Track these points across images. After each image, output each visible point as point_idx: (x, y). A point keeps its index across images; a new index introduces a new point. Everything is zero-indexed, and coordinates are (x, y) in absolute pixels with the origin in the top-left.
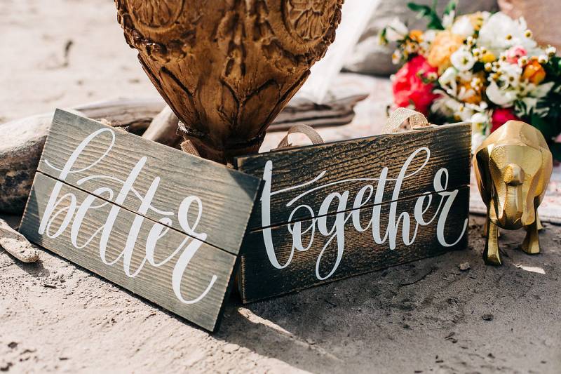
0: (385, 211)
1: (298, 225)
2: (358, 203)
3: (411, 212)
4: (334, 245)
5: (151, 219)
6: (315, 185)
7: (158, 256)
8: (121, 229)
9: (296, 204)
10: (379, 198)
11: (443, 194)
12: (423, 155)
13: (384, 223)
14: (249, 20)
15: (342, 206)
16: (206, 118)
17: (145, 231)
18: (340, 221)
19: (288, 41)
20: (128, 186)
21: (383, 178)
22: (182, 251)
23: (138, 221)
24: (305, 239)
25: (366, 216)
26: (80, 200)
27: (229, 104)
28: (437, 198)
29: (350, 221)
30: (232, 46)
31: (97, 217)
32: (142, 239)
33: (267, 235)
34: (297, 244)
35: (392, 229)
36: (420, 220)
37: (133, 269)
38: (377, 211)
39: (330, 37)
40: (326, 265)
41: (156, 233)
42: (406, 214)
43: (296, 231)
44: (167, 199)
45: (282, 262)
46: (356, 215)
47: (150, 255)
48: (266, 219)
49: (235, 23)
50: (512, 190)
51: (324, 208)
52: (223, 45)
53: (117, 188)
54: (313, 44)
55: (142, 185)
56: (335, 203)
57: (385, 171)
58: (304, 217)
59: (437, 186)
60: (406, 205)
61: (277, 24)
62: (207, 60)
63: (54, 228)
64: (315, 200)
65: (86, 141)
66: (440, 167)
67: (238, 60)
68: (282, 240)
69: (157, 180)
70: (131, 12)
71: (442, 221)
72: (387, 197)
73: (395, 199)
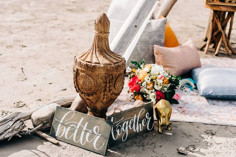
0: (136, 124)
1: (118, 130)
2: (130, 123)
3: (141, 123)
4: (126, 133)
5: (86, 131)
6: (121, 121)
7: (89, 139)
8: (79, 134)
9: (118, 125)
10: (134, 122)
11: (148, 118)
12: (143, 110)
13: (136, 128)
14: (108, 89)
15: (127, 124)
17: (85, 134)
18: (127, 128)
20: (79, 124)
21: (135, 117)
22: (95, 138)
23: (83, 132)
24: (120, 132)
25: (132, 126)
26: (67, 128)
27: (103, 105)
28: (147, 119)
29: (129, 127)
30: (104, 95)
31: (72, 131)
32: (85, 136)
33: (112, 133)
34: (118, 134)
36: (143, 125)
37: (83, 143)
38: (134, 124)
40: (124, 138)
41: (88, 135)
42: (140, 124)
43: (118, 131)
44: (90, 127)
45: (115, 138)
46: (130, 126)
47: (87, 140)
49: (105, 90)
50: (164, 118)
51: (123, 126)
52: (102, 94)
53: (77, 125)
54: (119, 91)
55: (83, 124)
56: (125, 125)
57: (136, 115)
58: (119, 128)
59: (147, 117)
60: (140, 122)
61: (113, 89)
62: (99, 97)
63: (60, 135)
64: (121, 124)
65: (67, 114)
66: (147, 112)
67: (106, 97)
68: (115, 133)
70: (80, 87)
71: (148, 124)
72: (136, 121)
73: (138, 121)
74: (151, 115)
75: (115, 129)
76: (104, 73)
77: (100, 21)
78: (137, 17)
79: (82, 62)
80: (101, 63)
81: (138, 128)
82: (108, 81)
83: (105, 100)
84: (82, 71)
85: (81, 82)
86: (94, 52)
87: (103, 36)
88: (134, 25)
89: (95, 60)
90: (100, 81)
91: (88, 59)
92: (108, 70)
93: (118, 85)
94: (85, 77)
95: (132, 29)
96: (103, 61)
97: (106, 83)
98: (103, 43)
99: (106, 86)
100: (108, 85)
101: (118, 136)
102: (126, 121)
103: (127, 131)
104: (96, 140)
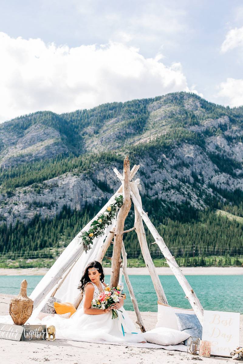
6: (29, 329)
8: (9, 334)
12: (41, 328)
13: (36, 335)
14: (24, 312)
15: (32, 332)
18: (32, 334)
19: (27, 314)
20: (9, 330)
21: (36, 330)
24: (28, 335)
25: (34, 333)
27: (21, 320)
28: (43, 333)
32: (11, 334)
33: (24, 333)
34: (27, 335)
36: (40, 335)
37: (10, 338)
38: (36, 333)
39: (31, 314)
40: (30, 339)
41: (13, 333)
43: (27, 334)
46: (33, 333)
47: (12, 336)
49: (22, 312)
51: (30, 332)
52: (21, 314)
54: (29, 315)
55: (11, 329)
56: (31, 332)
62: (20, 316)
64: (29, 331)
65: (4, 326)
66: (43, 329)
68: (26, 334)
69: (13, 329)
70: (12, 312)
71: (43, 336)
72: (37, 332)
73: (38, 332)
74: (45, 331)
75: (26, 332)
77: (23, 283)
78: (45, 290)
79: (14, 299)
80: (22, 299)
81: (38, 336)
82: (24, 308)
83: (22, 317)
84: (14, 303)
85: (12, 308)
86: (20, 296)
87: (24, 289)
88: (43, 293)
89: (19, 298)
90: (21, 307)
91: (17, 298)
92: (24, 302)
93: (29, 310)
94: (15, 306)
95: (41, 295)
96: (23, 299)
98: (24, 292)
100: (24, 310)
101: (27, 336)
102: (32, 330)
103: (32, 335)
104: (16, 335)
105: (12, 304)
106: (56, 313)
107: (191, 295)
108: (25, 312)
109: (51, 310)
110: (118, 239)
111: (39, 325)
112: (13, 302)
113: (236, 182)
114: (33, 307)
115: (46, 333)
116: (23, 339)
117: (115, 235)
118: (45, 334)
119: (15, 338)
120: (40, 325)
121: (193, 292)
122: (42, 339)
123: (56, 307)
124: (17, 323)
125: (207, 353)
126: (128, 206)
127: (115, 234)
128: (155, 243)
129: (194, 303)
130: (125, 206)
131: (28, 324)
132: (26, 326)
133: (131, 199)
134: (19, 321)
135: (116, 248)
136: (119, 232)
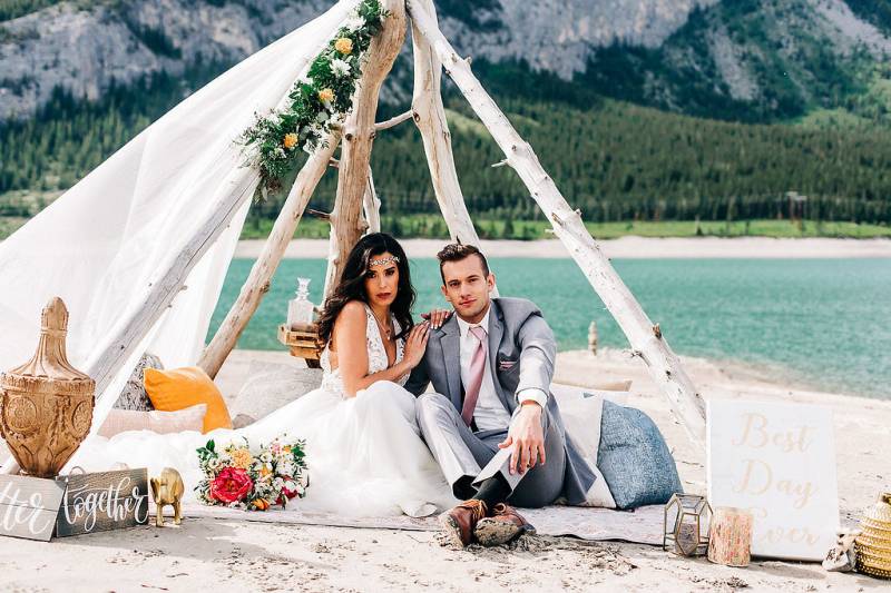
0: (112, 503)
1: (78, 506)
2: (101, 499)
3: (123, 505)
4: (92, 516)
5: (17, 505)
6: (84, 489)
7: (22, 518)
9: (77, 497)
10: (110, 496)
11: (137, 498)
12: (127, 480)
13: (112, 509)
14: (60, 424)
15: (95, 499)
16: (38, 465)
17: (14, 511)
18: (94, 507)
19: (74, 432)
21: (111, 489)
22: (33, 515)
23: (10, 507)
24: (81, 511)
25: (104, 505)
27: (50, 458)
28: (134, 500)
29: (98, 506)
30: (54, 434)
32: (13, 515)
33: (66, 508)
34: (77, 514)
35: (115, 512)
36: (127, 509)
37: (9, 526)
38: (109, 503)
39: (88, 432)
40: (89, 526)
41: (20, 510)
42: (121, 506)
43: (77, 508)
44: (24, 496)
45: (71, 521)
46: (100, 503)
47: (17, 519)
48: (66, 502)
49: (54, 426)
51: (87, 501)
52: (50, 434)
54: (82, 434)
55: (11, 493)
56: (91, 500)
57: (112, 486)
58: (80, 501)
59: (134, 494)
60: (121, 502)
61: (70, 425)
62: (43, 440)
64: (84, 496)
66: (135, 486)
67: (56, 440)
68: (72, 511)
69: (18, 491)
70: (9, 424)
71: (137, 511)
72: (113, 497)
73: (116, 499)
74: (143, 491)
75: (71, 502)
76: (54, 392)
77: (51, 310)
78: (126, 332)
79: (16, 377)
80: (49, 376)
81: (118, 513)
82: (61, 409)
83: (54, 444)
84: (16, 392)
85: (11, 412)
86: (38, 362)
87: (56, 335)
88: (120, 344)
89: (38, 372)
90: (48, 407)
91: (28, 371)
92: (62, 388)
93: (80, 418)
94: (20, 402)
95: (115, 352)
96: (52, 374)
97: (58, 411)
98: (56, 347)
99: (57, 417)
100: (61, 417)
101: (76, 517)
102: (94, 492)
103: (94, 512)
104: (35, 517)
105: (12, 397)
106: (150, 405)
107: (654, 347)
108: (63, 425)
109: (136, 396)
110: (357, 153)
111: (119, 469)
112: (12, 388)
113: (477, 41)
114: (94, 405)
115: (145, 501)
116: (63, 531)
117: (349, 137)
118: (145, 504)
119: (31, 529)
120: (124, 468)
121: (659, 336)
122: (134, 524)
123: (152, 385)
124: (34, 471)
125: (741, 553)
126: (396, 35)
127: (348, 131)
128: (507, 166)
129: (668, 373)
130: (387, 37)
131: (77, 472)
132: (71, 477)
133: (408, 11)
134: (43, 459)
135: (349, 182)
136: (362, 127)
